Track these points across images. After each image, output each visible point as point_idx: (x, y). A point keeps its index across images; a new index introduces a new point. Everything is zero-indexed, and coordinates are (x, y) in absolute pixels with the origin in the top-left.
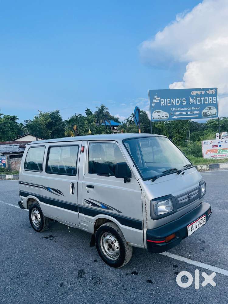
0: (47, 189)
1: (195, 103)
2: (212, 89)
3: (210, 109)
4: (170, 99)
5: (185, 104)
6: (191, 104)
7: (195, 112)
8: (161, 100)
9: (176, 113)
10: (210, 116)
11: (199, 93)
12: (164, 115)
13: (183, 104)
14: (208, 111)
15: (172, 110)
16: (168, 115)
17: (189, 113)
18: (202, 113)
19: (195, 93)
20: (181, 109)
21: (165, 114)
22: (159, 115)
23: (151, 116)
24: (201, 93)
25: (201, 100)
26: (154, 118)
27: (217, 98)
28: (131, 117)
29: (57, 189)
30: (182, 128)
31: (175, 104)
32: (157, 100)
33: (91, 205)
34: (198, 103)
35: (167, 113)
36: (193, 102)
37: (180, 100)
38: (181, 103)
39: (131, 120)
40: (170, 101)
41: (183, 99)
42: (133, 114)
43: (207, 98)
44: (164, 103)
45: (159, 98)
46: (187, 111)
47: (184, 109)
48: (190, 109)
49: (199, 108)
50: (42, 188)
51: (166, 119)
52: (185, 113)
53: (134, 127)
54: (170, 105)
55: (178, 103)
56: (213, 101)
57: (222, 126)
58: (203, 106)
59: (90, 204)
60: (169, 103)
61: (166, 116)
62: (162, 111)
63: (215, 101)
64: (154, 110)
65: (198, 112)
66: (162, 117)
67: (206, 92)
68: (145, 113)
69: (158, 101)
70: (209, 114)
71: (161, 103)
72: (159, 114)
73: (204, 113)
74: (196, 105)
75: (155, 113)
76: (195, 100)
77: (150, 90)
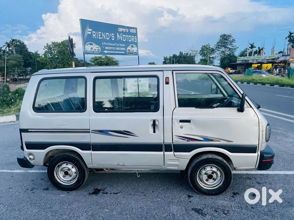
0: (101, 132)
1: (122, 40)
2: (134, 28)
3: (132, 47)
4: (101, 33)
5: (113, 39)
6: (118, 40)
7: (122, 49)
8: (93, 32)
9: (106, 48)
10: (132, 53)
11: (124, 30)
12: (97, 49)
13: (112, 39)
14: (131, 49)
15: (103, 44)
16: (100, 49)
17: (117, 49)
18: (127, 50)
19: (121, 30)
20: (111, 44)
21: (97, 47)
22: (92, 48)
23: (84, 48)
24: (126, 30)
25: (126, 37)
26: (87, 51)
27: (137, 37)
28: (5, 47)
29: (122, 129)
30: (68, 63)
31: (105, 38)
32: (89, 31)
33: (187, 141)
34: (124, 40)
35: (99, 47)
36: (120, 38)
37: (109, 34)
38: (111, 38)
39: (4, 50)
40: (101, 34)
41: (112, 34)
42: (7, 43)
43: (130, 36)
44: (96, 36)
45: (91, 30)
46: (115, 46)
47: (113, 45)
48: (118, 45)
49: (124, 45)
50: (89, 132)
51: (99, 52)
52: (114, 48)
53: (10, 59)
54: (101, 38)
55: (108, 38)
56: (134, 40)
57: (106, 63)
58: (127, 44)
59: (185, 140)
60: (100, 37)
61: (98, 50)
62: (94, 44)
63: (136, 40)
64: (87, 43)
65: (124, 49)
66: (94, 51)
67: (129, 31)
68: (23, 43)
69: (90, 33)
70: (132, 52)
71: (93, 35)
72: (91, 46)
73: (128, 50)
74: (122, 42)
75: (88, 45)
76: (121, 37)
77: (81, 19)
